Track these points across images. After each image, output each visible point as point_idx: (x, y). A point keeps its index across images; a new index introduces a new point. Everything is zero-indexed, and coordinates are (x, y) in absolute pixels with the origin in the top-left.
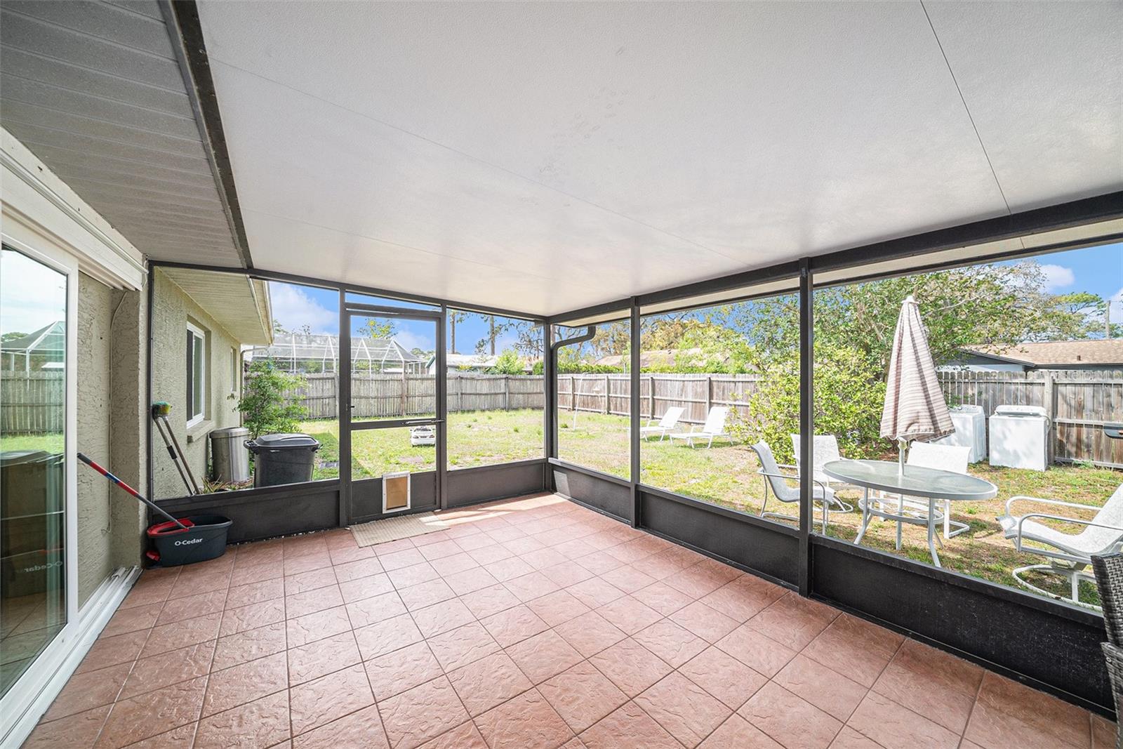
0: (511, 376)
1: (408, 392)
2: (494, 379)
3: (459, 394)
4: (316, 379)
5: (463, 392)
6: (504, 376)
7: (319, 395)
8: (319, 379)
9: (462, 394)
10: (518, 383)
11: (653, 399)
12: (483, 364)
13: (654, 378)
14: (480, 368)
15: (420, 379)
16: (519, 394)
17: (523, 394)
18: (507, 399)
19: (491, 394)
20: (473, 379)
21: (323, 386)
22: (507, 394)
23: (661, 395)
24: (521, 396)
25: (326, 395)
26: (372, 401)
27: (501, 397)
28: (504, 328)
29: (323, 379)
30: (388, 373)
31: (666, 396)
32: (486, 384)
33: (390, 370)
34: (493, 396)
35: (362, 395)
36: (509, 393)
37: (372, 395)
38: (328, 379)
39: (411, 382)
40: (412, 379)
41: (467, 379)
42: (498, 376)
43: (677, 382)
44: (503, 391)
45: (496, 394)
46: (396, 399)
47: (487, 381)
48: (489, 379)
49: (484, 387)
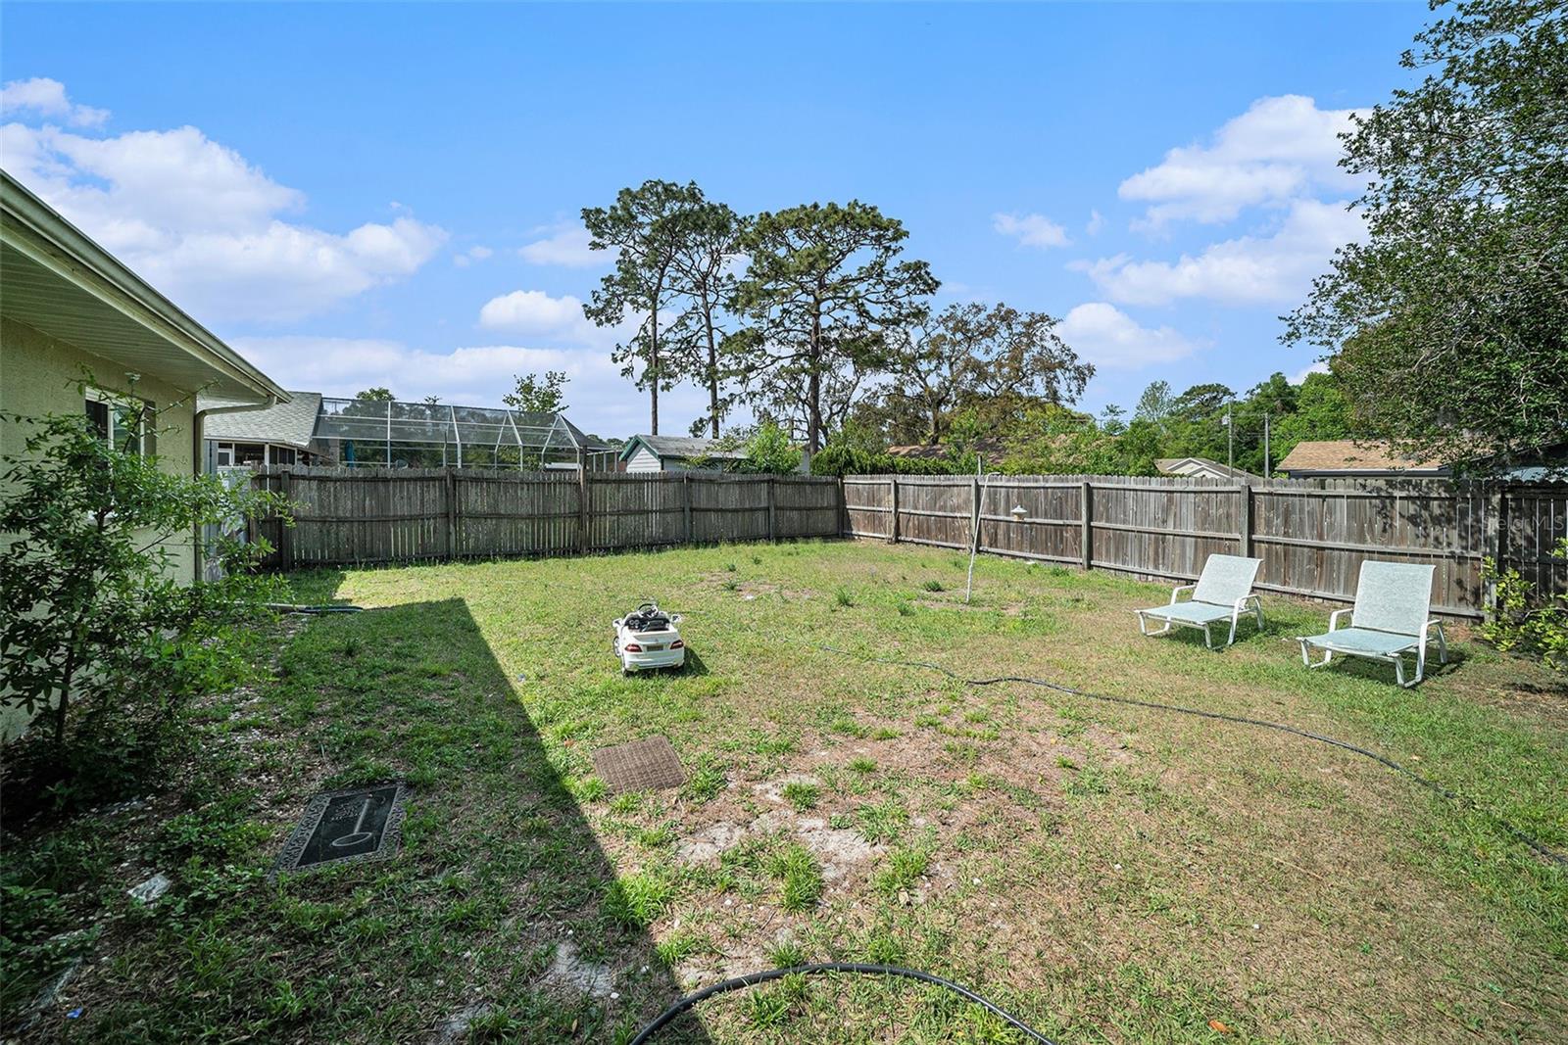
0: (778, 477)
1: (591, 505)
2: (749, 482)
3: (687, 510)
4: (409, 480)
5: (695, 505)
6: (766, 476)
7: (416, 511)
8: (416, 480)
9: (692, 510)
10: (790, 490)
11: (1090, 528)
12: (728, 455)
13: (1092, 485)
14: (721, 460)
15: (614, 481)
16: (792, 509)
17: (799, 509)
18: (772, 520)
19: (745, 510)
20: (711, 481)
21: (422, 493)
22: (772, 509)
23: (1108, 520)
24: (795, 515)
25: (429, 510)
26: (522, 525)
27: (760, 516)
28: (737, 400)
29: (422, 479)
30: (551, 470)
31: (1124, 522)
32: (735, 492)
33: (555, 465)
34: (746, 514)
35: (502, 512)
36: (776, 508)
37: (523, 511)
38: (433, 479)
39: (597, 487)
40: (600, 481)
41: (700, 481)
42: (757, 477)
43: (1152, 494)
44: (764, 504)
45: (751, 510)
46: (568, 520)
47: (737, 487)
48: (740, 483)
49: (731, 498)
